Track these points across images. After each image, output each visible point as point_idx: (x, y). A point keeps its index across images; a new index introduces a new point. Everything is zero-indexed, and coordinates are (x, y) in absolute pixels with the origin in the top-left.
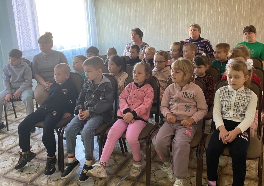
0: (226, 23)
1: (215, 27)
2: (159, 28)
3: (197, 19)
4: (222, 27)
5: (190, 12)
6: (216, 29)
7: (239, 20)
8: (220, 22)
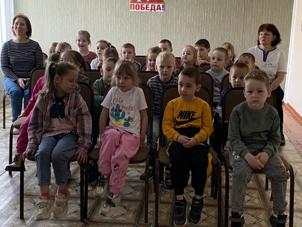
0: (215, 19)
1: (199, 24)
2: (121, 20)
4: (209, 25)
6: (201, 27)
7: (231, 16)
8: (207, 17)
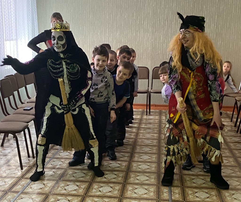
3: (163, 38)
5: (155, 30)
